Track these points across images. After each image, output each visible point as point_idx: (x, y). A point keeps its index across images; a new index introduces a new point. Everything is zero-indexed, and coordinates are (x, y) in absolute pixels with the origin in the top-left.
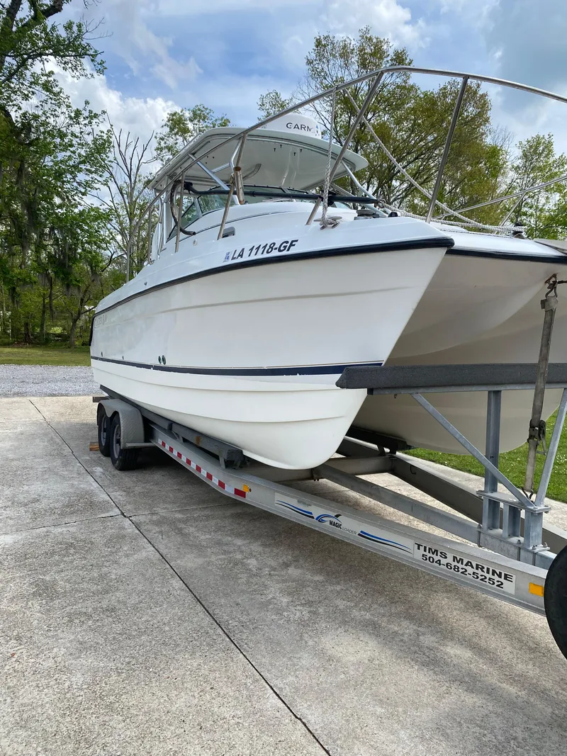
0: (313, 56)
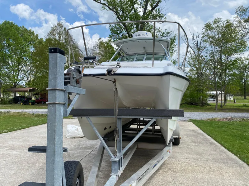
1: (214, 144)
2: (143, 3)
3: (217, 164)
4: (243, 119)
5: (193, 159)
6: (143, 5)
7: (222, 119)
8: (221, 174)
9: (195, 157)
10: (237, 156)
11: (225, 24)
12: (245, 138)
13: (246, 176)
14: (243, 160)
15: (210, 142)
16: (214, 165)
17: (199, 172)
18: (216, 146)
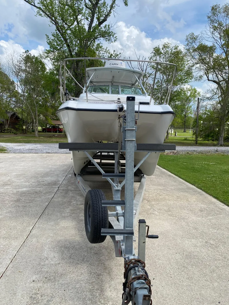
0: (210, 14)
1: (172, 176)
2: (88, 14)
3: (182, 193)
4: (188, 153)
5: (160, 190)
6: (87, 16)
7: (169, 153)
8: (187, 200)
9: (160, 187)
10: (195, 186)
11: (173, 50)
12: (196, 170)
13: (207, 201)
14: (201, 189)
15: (168, 175)
16: (180, 194)
17: (170, 200)
18: (174, 178)
